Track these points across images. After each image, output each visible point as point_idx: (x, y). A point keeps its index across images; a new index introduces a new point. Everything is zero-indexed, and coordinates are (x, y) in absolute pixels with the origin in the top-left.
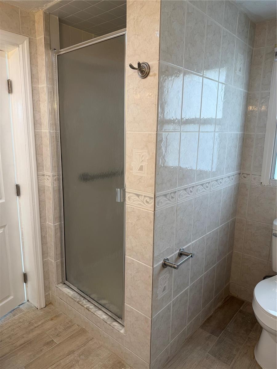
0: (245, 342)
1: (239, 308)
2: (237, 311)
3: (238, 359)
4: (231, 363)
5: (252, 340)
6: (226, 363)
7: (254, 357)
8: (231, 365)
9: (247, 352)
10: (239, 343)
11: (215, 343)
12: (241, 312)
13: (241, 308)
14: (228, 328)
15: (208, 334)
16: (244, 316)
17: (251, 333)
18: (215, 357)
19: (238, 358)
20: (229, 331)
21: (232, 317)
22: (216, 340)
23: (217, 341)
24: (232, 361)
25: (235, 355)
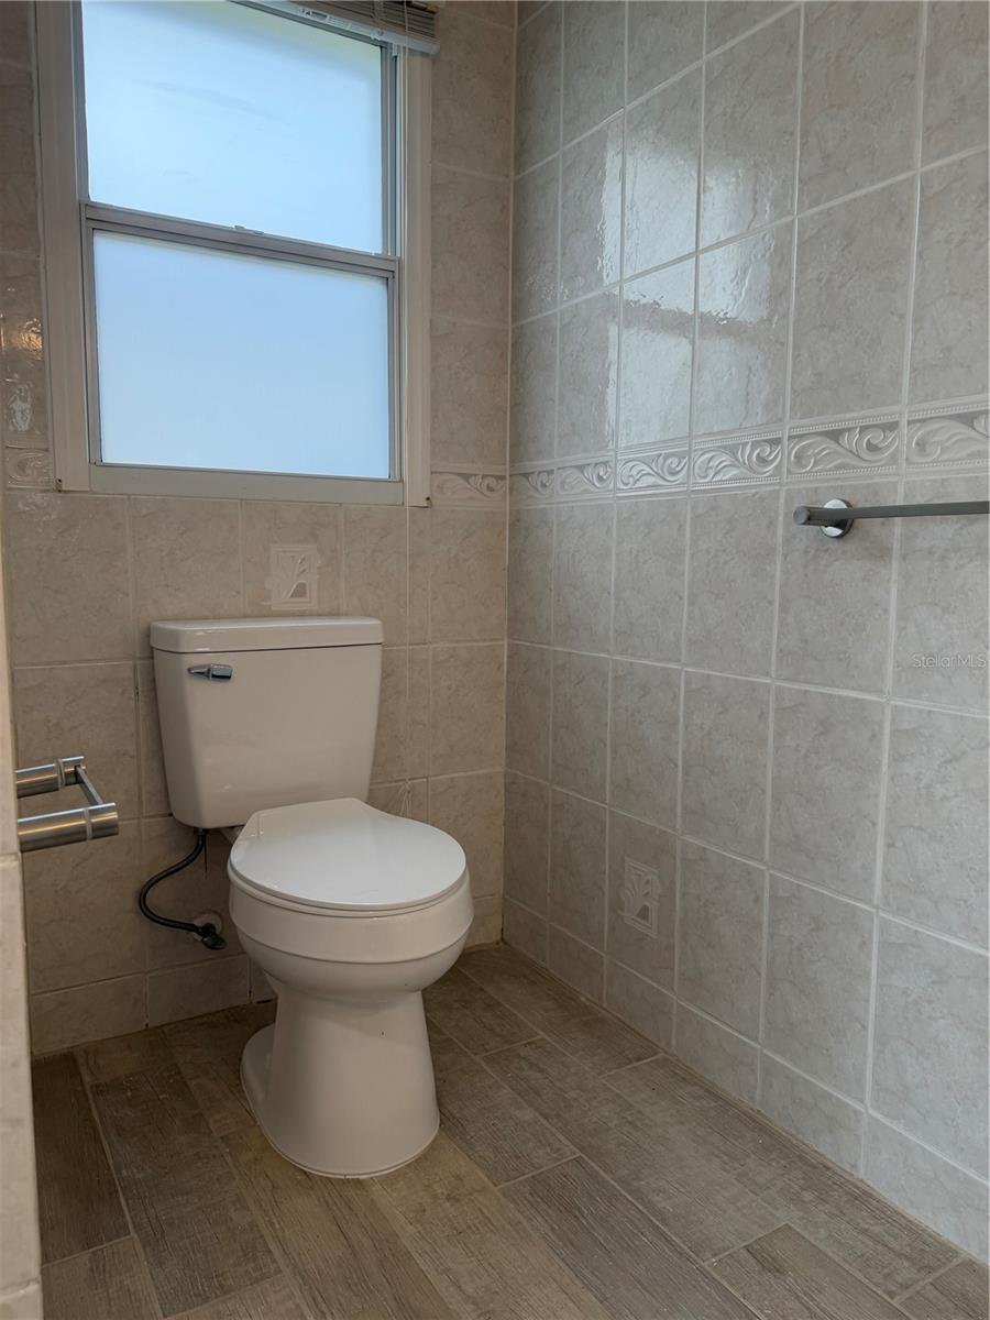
0: (229, 1159)
1: (82, 1084)
2: (87, 1100)
3: (277, 1226)
4: (274, 1261)
5: (241, 1138)
6: (264, 1277)
7: (305, 1172)
8: (281, 1263)
9: (271, 1181)
10: (218, 1179)
11: (147, 1260)
12: (98, 1090)
13: (87, 1079)
14: (124, 1172)
15: (83, 1258)
16: (129, 1094)
17: (211, 1120)
18: (206, 1300)
19: (272, 1224)
20: (140, 1176)
21: (95, 1130)
22: (139, 1246)
23: (144, 1247)
24: (270, 1252)
25: (253, 1226)
